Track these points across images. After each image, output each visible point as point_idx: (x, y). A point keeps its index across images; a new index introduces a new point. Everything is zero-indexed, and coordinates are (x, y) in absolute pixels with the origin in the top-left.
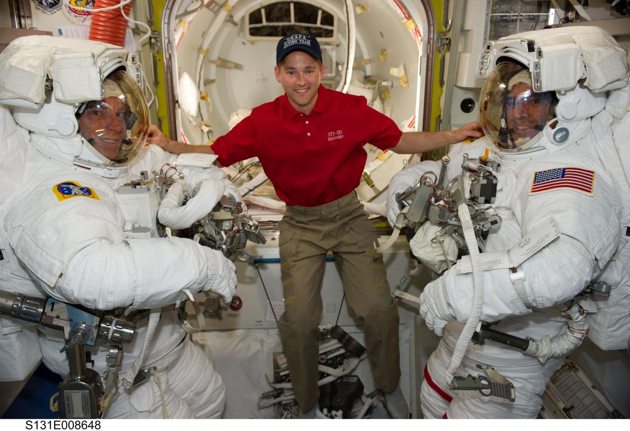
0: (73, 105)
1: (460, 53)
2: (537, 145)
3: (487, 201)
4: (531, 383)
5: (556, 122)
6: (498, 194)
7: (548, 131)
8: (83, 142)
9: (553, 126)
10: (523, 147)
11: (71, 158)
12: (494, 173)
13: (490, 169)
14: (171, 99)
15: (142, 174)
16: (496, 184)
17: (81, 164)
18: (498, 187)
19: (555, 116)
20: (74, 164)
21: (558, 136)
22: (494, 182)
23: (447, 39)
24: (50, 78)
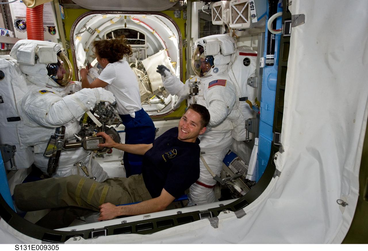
0: (46, 64)
1: (191, 47)
2: (209, 74)
3: (196, 94)
4: (217, 156)
5: (214, 66)
6: (199, 92)
7: (212, 69)
8: (49, 78)
9: (213, 68)
10: (206, 75)
11: (45, 84)
12: (198, 85)
13: (197, 84)
14: (76, 68)
15: (71, 91)
16: (198, 88)
17: (48, 86)
18: (199, 89)
19: (214, 64)
20: (46, 86)
21: (215, 71)
22: (198, 87)
23: (186, 42)
24: (37, 54)
